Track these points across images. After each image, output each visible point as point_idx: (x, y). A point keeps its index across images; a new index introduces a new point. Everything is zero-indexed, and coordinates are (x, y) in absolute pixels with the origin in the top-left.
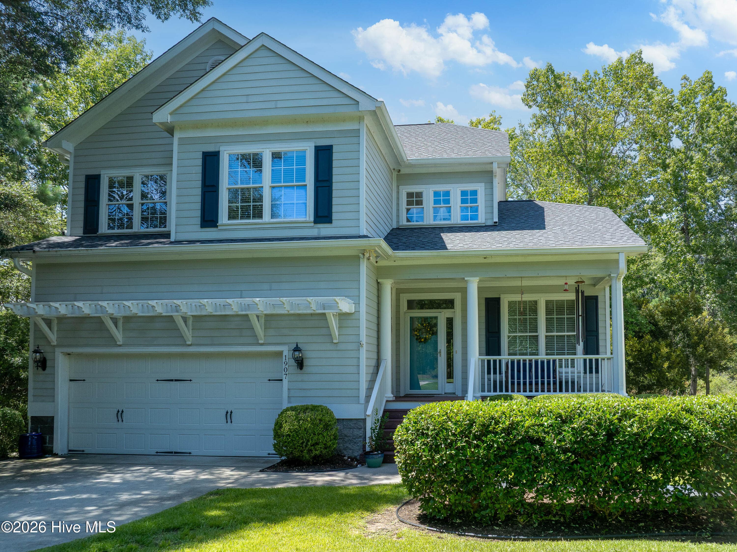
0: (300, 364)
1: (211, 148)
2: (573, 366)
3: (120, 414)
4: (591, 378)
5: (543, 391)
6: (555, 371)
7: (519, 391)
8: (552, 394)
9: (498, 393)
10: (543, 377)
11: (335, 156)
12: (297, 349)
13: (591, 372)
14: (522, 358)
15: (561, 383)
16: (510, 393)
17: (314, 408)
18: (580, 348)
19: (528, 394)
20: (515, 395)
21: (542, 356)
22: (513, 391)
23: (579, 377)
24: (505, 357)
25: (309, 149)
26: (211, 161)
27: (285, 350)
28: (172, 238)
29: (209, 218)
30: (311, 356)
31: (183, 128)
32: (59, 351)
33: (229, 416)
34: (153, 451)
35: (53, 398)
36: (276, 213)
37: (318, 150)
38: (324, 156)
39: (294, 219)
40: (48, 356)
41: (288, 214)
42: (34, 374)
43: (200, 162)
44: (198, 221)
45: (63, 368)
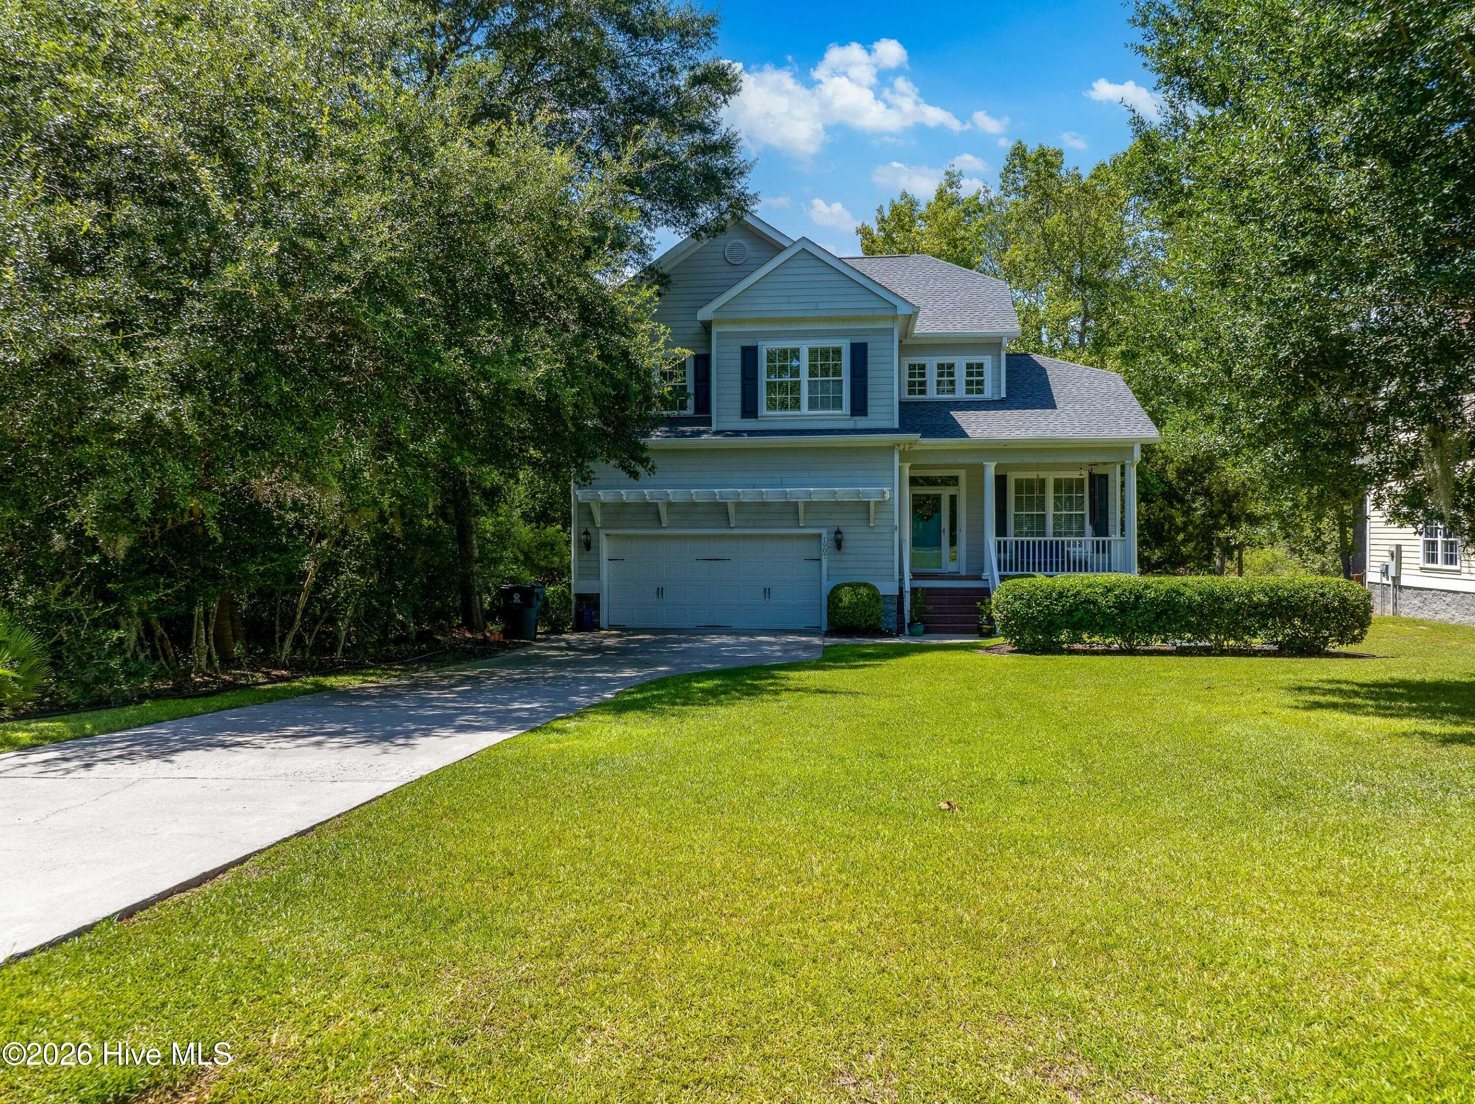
0: (839, 544)
1: (749, 342)
2: (1080, 546)
3: (660, 591)
4: (1098, 558)
5: (1063, 570)
6: (1063, 550)
7: (1040, 570)
8: (1072, 574)
9: (1019, 573)
10: (1051, 557)
11: (870, 353)
12: (838, 532)
13: (1098, 552)
14: (1031, 539)
15: (1075, 562)
16: (1031, 573)
17: (865, 585)
18: (1088, 528)
19: (1049, 573)
20: (1037, 574)
21: (1050, 538)
22: (1034, 570)
23: (1086, 557)
24: (1011, 538)
25: (844, 345)
26: (749, 355)
27: (824, 532)
28: (714, 428)
29: (749, 409)
30: (849, 538)
31: (721, 322)
32: (602, 533)
33: (767, 592)
34: (693, 625)
35: (598, 576)
36: (813, 405)
37: (853, 346)
38: (859, 352)
39: (831, 412)
40: (593, 537)
41: (825, 406)
42: (579, 554)
43: (739, 356)
44: (739, 412)
45: (605, 548)
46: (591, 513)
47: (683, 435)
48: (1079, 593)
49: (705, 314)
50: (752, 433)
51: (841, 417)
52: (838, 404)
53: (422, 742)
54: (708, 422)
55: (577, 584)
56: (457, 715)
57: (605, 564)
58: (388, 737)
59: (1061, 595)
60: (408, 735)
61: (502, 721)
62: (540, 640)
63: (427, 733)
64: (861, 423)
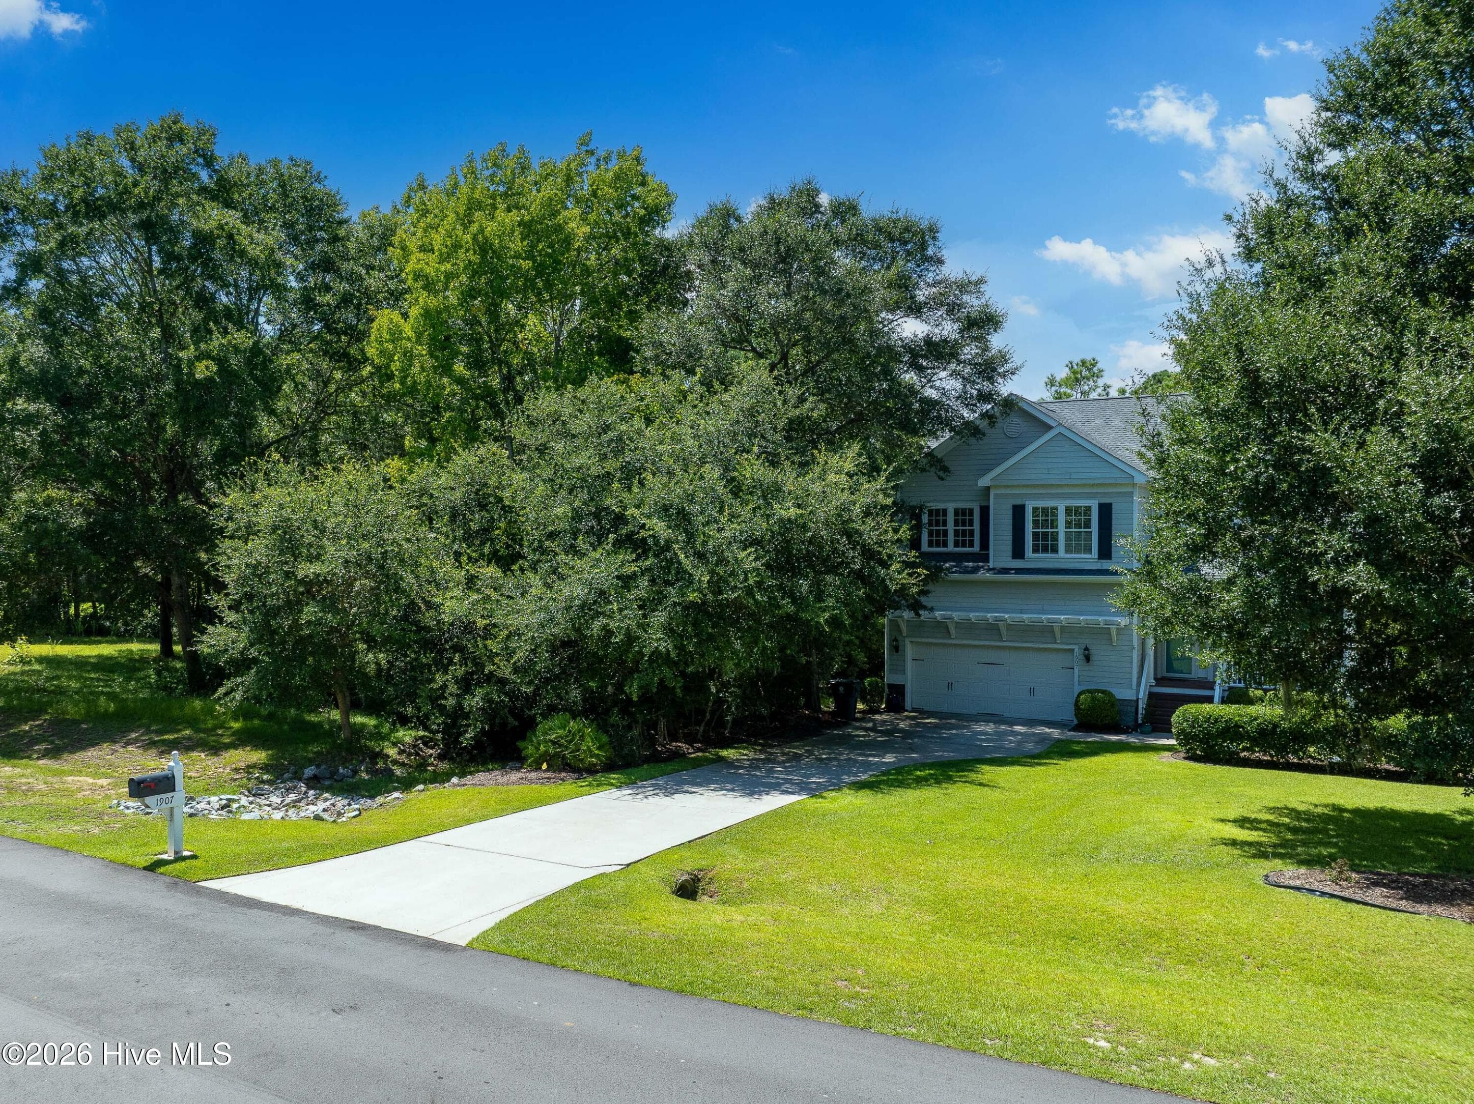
0: (1088, 659)
1: (1018, 502)
3: (950, 686)
11: (1114, 511)
12: (1086, 649)
17: (1103, 692)
25: (1094, 505)
26: (1018, 512)
27: (1076, 648)
28: (991, 565)
29: (1018, 552)
30: (1095, 651)
31: (996, 487)
32: (907, 641)
33: (1032, 691)
34: (975, 712)
35: (904, 672)
36: (1068, 550)
37: (1101, 506)
38: (1106, 511)
39: (1083, 556)
40: (901, 643)
41: (1078, 551)
42: (890, 654)
43: (1010, 512)
44: (1010, 554)
45: (910, 651)
46: (899, 626)
47: (966, 571)
48: (1230, 719)
49: (984, 482)
50: (1019, 571)
51: (1090, 559)
52: (1088, 550)
53: (765, 797)
54: (986, 559)
55: (889, 678)
56: (783, 784)
57: (909, 664)
58: (751, 794)
59: (1216, 721)
60: (760, 793)
61: (803, 788)
62: (857, 720)
63: (768, 793)
64: (1106, 565)
